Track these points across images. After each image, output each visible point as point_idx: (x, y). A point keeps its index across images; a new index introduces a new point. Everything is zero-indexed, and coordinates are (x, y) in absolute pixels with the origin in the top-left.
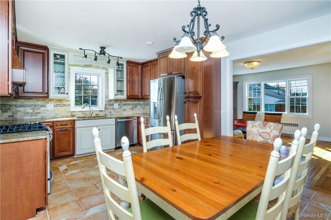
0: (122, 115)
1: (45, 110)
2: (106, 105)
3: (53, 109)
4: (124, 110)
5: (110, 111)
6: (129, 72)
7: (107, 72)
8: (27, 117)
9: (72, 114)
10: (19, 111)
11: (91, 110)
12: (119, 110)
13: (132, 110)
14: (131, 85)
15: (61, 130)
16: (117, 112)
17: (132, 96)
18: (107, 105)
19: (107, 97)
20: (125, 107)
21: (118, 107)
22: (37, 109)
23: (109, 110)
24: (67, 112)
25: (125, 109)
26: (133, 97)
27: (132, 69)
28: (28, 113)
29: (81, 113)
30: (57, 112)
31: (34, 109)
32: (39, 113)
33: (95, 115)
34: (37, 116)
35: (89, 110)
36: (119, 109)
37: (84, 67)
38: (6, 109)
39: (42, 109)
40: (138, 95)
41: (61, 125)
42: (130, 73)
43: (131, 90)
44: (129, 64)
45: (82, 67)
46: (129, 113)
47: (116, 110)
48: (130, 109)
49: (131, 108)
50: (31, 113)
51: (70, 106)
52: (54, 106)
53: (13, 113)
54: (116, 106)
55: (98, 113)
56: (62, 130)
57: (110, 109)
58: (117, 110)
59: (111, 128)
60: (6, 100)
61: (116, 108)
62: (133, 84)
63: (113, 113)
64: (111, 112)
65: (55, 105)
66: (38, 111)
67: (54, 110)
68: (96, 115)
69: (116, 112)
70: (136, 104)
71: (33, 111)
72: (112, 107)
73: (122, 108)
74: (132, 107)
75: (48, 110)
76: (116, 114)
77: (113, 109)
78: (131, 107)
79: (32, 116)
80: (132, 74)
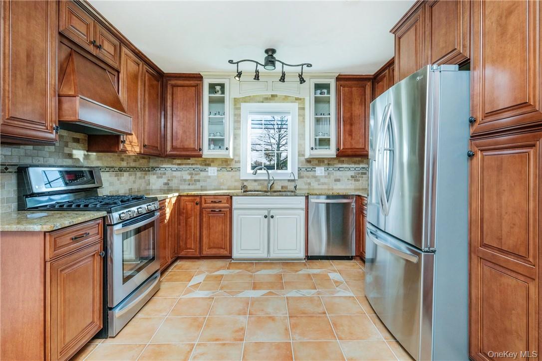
0: (332, 189)
1: (205, 177)
2: (299, 169)
3: (216, 175)
4: (337, 180)
5: (309, 181)
6: (344, 100)
7: (301, 106)
8: (184, 186)
9: (243, 183)
10: (175, 177)
11: (271, 178)
12: (326, 180)
13: (355, 180)
14: (348, 127)
15: (212, 211)
16: (323, 184)
17: (350, 150)
18: (302, 169)
19: (301, 154)
20: (338, 174)
21: (323, 174)
22: (196, 174)
23: (305, 179)
24: (236, 181)
25: (338, 178)
26: (354, 153)
27: (351, 93)
28: (185, 180)
29: (256, 184)
30: (222, 181)
31: (193, 174)
32: (199, 181)
33: (280, 188)
34: (196, 184)
35: (267, 178)
36: (325, 177)
37: (263, 102)
38: (160, 173)
39: (203, 174)
40: (364, 149)
41: (212, 202)
42: (345, 102)
43: (347, 136)
44: (342, 83)
45: (259, 102)
46: (348, 187)
47: (319, 180)
48: (350, 178)
49: (352, 177)
50: (189, 180)
51: (240, 170)
52: (218, 171)
53: (169, 180)
54: (320, 171)
55: (286, 184)
56: (214, 211)
57: (308, 177)
58: (322, 180)
59: (296, 216)
60: (161, 160)
61: (321, 175)
62: (351, 125)
63: (313, 186)
64: (310, 184)
65: (220, 169)
66: (197, 177)
67: (218, 176)
68: (282, 187)
69: (319, 185)
70: (364, 168)
71: (191, 177)
72: (312, 173)
73: (332, 176)
74: (353, 175)
75: (209, 177)
76: (320, 187)
77: (315, 177)
78: (352, 173)
79: (189, 185)
80: (351, 103)
